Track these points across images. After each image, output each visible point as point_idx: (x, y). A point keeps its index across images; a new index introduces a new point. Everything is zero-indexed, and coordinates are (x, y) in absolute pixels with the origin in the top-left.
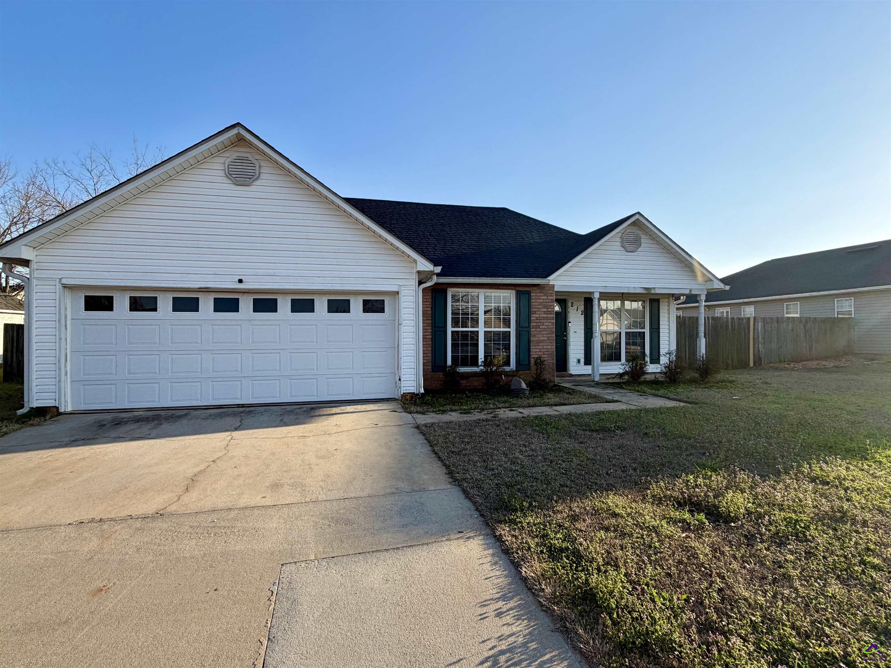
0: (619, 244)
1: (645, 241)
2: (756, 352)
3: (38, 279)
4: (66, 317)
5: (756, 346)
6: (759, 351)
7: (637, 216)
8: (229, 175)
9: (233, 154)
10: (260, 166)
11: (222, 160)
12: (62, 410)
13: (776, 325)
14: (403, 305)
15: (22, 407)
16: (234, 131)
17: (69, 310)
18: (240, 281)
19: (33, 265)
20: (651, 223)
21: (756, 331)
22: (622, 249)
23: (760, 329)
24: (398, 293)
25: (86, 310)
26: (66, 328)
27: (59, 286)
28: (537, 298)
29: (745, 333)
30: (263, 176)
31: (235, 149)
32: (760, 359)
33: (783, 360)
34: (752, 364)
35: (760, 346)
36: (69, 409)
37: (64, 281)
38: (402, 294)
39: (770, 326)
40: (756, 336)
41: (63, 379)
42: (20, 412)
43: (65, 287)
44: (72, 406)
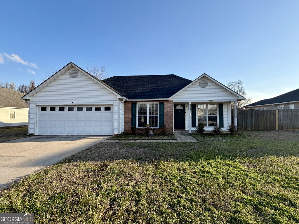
0: (199, 85)
1: (209, 83)
2: (280, 124)
3: (31, 104)
4: (37, 112)
5: (280, 121)
6: (281, 124)
7: (204, 75)
8: (70, 75)
9: (71, 70)
10: (78, 72)
11: (69, 72)
12: (35, 134)
13: (290, 113)
14: (114, 108)
15: (28, 133)
16: (70, 64)
17: (38, 111)
18: (72, 103)
19: (30, 101)
20: (210, 77)
21: (279, 115)
22: (200, 87)
23: (281, 114)
24: (113, 104)
25: (41, 111)
26: (37, 115)
27: (35, 105)
28: (166, 105)
29: (273, 116)
30: (78, 75)
31: (72, 68)
32: (282, 127)
33: (294, 127)
34: (277, 129)
35: (281, 121)
36: (37, 134)
37: (36, 104)
38: (114, 105)
39: (287, 113)
40: (279, 117)
41: (35, 127)
42: (27, 134)
43: (37, 105)
44: (38, 133)
